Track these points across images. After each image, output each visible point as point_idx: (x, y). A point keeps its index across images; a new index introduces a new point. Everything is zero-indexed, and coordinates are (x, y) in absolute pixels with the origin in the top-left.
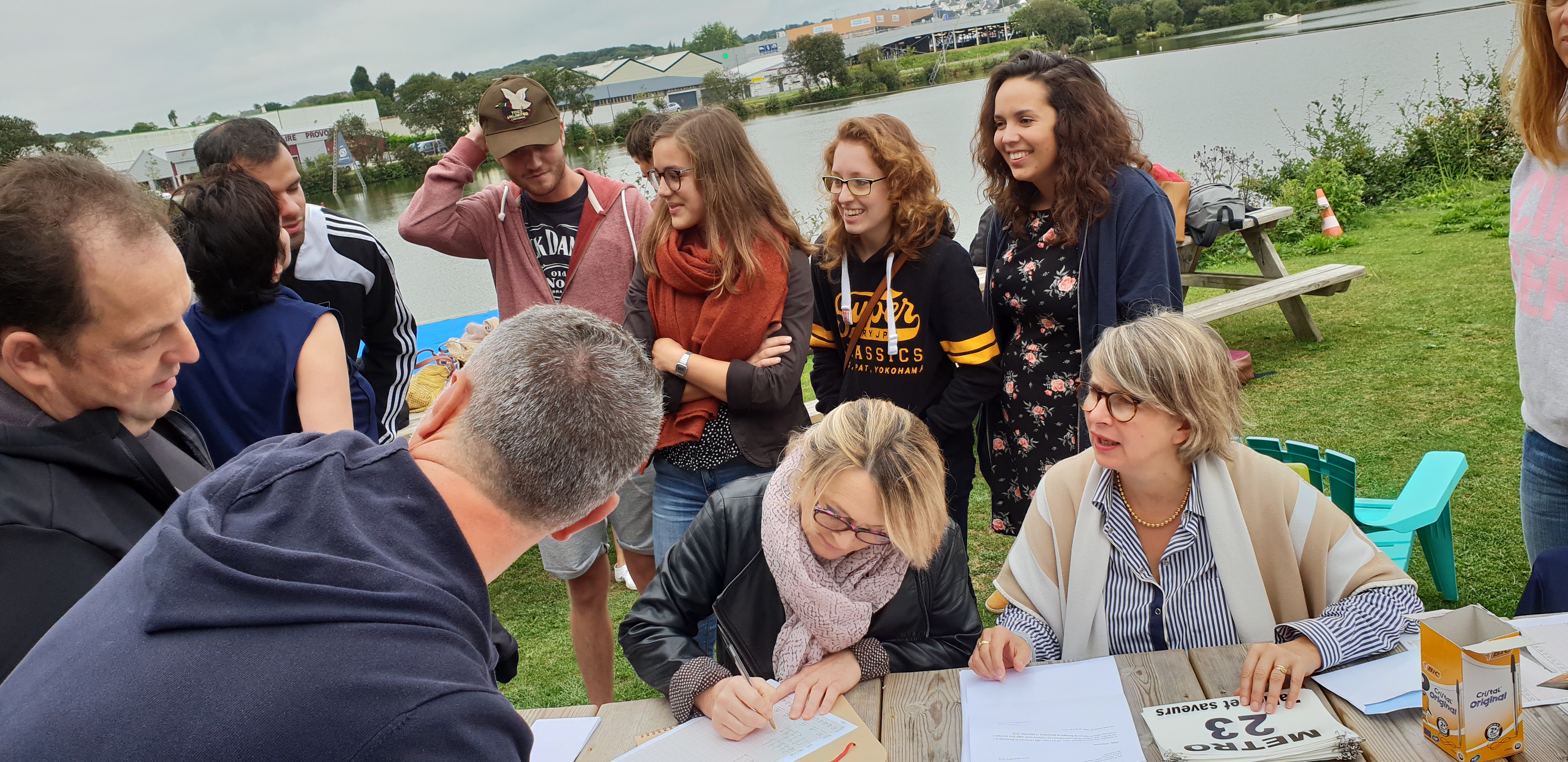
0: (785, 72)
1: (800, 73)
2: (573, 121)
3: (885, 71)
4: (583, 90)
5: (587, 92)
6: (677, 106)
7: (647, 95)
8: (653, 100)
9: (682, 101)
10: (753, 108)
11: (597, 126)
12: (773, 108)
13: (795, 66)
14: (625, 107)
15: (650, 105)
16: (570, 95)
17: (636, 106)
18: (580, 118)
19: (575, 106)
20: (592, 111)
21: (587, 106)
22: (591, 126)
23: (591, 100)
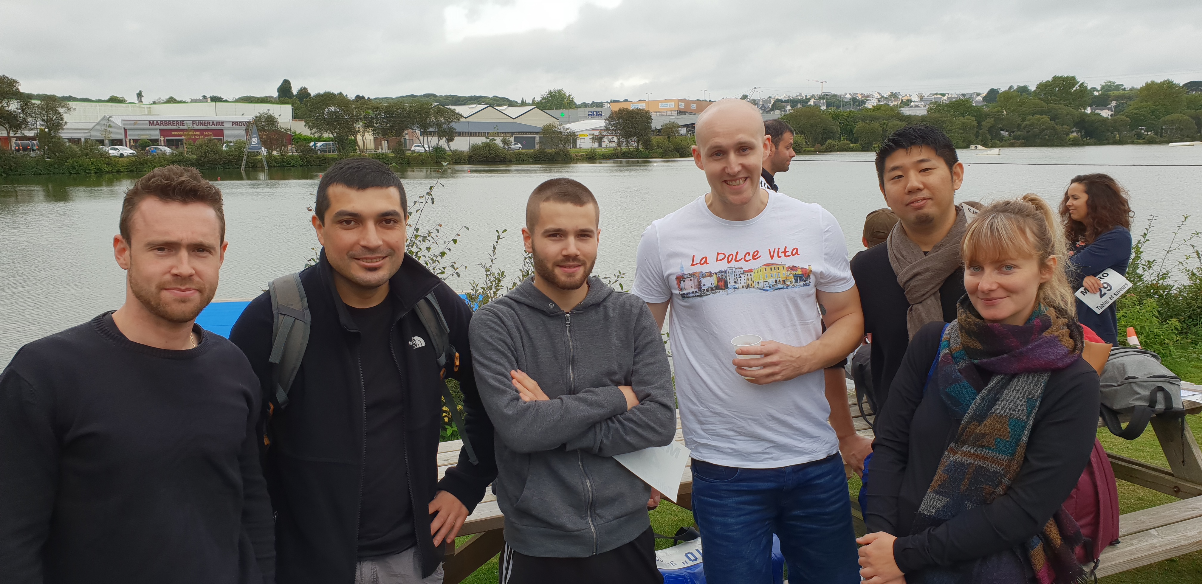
0: (605, 133)
1: (616, 136)
2: (438, 144)
3: (680, 144)
4: (449, 123)
5: (453, 124)
6: (520, 145)
7: (498, 134)
8: (501, 138)
9: (524, 143)
10: (576, 156)
11: (456, 151)
12: (591, 157)
13: (613, 130)
14: (480, 140)
15: (498, 141)
16: (439, 125)
17: (488, 141)
18: (443, 143)
19: (441, 134)
20: (453, 139)
21: (450, 135)
22: (451, 150)
23: (454, 131)
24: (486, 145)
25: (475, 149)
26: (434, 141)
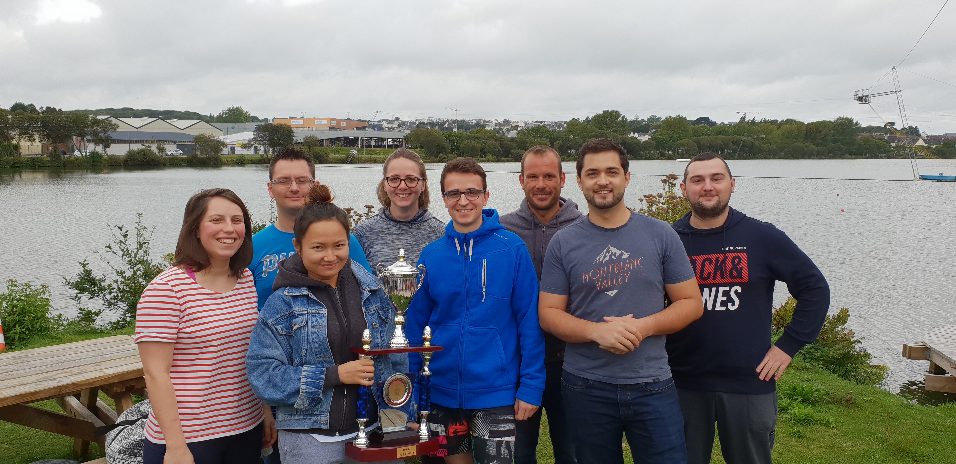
0: (252, 143)
1: (263, 145)
2: (95, 150)
3: (319, 153)
4: (106, 132)
5: (109, 133)
6: (181, 152)
7: (154, 142)
8: (156, 145)
9: (186, 149)
10: (227, 161)
11: (112, 156)
12: (241, 162)
13: (260, 140)
14: (136, 147)
15: (154, 148)
16: (95, 134)
17: (144, 147)
18: (100, 149)
19: (97, 141)
20: (110, 146)
21: (107, 143)
22: (107, 155)
23: (111, 139)
24: (141, 151)
25: (131, 154)
26: (91, 147)
